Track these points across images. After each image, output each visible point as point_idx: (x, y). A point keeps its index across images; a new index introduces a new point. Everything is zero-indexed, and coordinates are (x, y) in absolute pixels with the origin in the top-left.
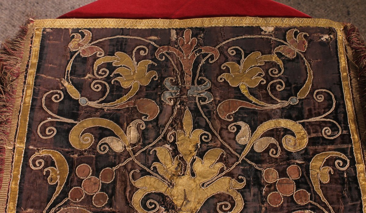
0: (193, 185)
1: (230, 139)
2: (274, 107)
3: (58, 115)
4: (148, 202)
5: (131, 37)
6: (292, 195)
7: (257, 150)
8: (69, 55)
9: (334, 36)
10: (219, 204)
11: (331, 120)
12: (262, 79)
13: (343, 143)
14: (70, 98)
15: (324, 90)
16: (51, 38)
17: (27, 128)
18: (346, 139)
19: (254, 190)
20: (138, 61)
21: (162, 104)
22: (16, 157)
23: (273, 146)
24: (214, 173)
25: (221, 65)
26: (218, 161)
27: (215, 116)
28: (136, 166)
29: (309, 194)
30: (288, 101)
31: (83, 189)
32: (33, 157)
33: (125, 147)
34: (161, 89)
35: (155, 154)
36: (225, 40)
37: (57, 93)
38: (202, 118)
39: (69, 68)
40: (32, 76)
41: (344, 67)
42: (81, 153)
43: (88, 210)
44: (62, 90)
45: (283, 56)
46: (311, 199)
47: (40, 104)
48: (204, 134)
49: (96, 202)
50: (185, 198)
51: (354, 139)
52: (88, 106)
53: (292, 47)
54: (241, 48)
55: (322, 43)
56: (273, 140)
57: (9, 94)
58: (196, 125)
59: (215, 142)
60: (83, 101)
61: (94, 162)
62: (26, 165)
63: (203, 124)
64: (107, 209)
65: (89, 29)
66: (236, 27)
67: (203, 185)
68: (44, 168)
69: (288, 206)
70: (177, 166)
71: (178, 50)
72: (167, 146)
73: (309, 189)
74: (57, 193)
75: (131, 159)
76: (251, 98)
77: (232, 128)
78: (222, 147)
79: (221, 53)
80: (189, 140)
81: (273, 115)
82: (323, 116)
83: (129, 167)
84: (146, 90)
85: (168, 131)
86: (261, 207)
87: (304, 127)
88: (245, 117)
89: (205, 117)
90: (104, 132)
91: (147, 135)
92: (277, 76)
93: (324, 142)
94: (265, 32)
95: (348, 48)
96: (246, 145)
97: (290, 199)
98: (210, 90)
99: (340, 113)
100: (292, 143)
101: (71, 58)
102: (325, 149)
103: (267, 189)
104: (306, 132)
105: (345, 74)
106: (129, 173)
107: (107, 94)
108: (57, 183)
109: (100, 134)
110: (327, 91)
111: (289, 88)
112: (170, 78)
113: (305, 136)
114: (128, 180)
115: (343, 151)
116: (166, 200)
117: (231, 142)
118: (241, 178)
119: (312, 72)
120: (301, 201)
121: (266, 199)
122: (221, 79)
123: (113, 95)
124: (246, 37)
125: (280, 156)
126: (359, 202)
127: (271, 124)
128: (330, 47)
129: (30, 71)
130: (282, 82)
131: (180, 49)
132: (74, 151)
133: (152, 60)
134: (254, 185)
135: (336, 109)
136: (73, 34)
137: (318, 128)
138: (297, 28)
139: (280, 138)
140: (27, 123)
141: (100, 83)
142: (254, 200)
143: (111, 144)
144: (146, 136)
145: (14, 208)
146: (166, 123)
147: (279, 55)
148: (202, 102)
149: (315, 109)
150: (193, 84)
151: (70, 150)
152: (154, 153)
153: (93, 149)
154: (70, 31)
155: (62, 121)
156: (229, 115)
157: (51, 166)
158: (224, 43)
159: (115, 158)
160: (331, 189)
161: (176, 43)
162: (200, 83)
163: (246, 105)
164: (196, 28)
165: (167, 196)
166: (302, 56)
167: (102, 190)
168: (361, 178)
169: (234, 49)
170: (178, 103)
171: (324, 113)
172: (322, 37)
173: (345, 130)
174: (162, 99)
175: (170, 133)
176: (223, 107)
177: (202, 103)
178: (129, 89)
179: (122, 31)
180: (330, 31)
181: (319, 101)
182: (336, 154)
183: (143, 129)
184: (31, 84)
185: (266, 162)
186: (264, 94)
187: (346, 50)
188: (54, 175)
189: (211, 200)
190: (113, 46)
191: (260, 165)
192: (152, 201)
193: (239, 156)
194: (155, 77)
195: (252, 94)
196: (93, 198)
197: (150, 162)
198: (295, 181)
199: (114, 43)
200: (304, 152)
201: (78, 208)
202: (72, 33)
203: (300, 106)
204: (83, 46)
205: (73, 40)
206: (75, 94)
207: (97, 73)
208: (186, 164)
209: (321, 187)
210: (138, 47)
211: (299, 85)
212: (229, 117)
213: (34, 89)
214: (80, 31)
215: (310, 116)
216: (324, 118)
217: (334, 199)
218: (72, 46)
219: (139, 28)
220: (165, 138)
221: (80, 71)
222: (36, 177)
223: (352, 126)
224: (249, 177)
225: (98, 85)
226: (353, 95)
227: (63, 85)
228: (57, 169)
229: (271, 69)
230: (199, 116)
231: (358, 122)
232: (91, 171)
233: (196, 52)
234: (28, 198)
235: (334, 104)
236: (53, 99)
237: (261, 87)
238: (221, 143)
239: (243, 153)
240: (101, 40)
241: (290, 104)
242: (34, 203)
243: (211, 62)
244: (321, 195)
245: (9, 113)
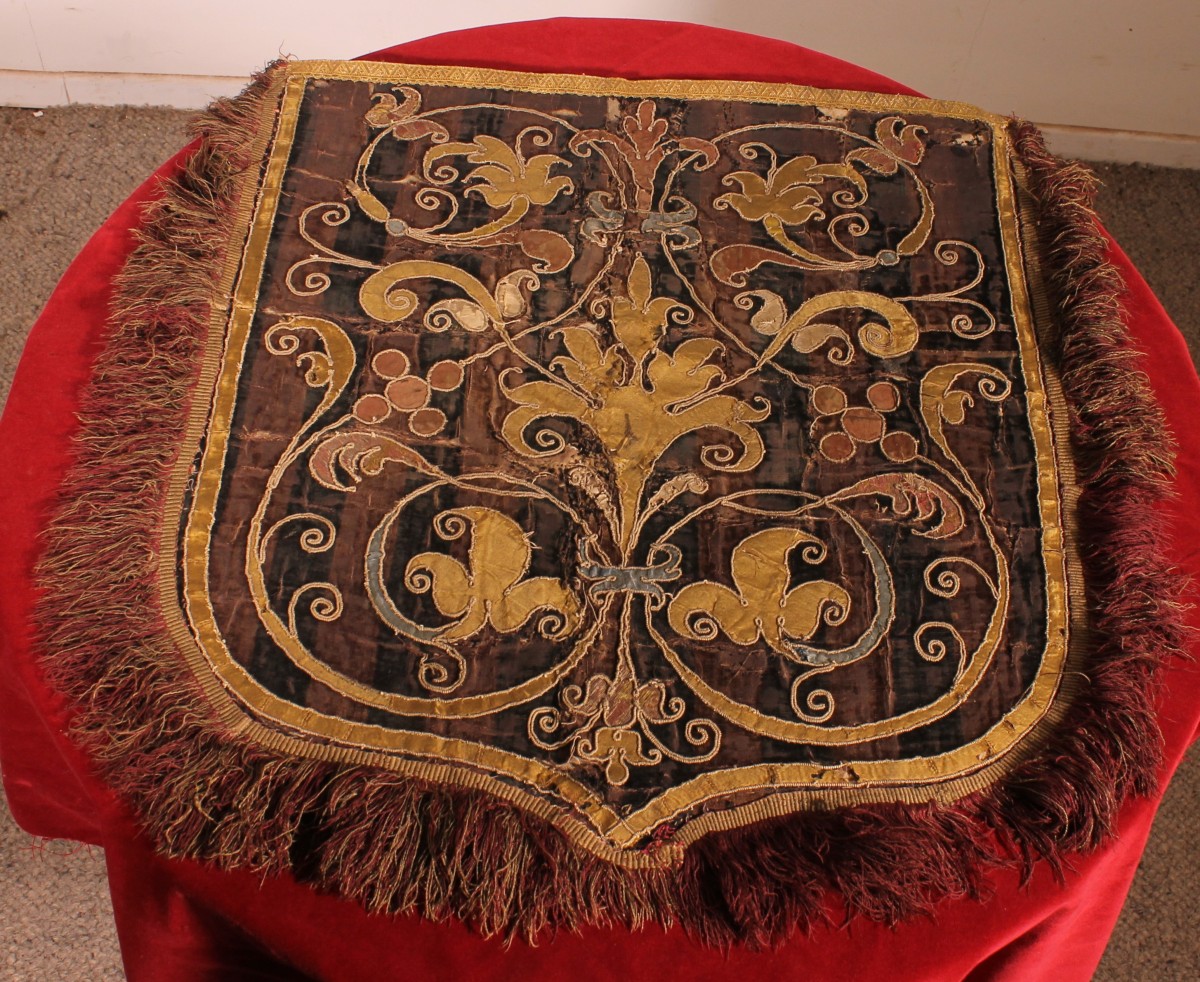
0: (648, 407)
1: (736, 321)
2: (842, 267)
3: (335, 250)
4: (541, 433)
5: (515, 109)
6: (878, 442)
7: (798, 346)
8: (366, 135)
9: (986, 137)
10: (706, 449)
11: (973, 303)
12: (818, 211)
13: (999, 348)
14: (366, 219)
15: (958, 243)
16: (326, 99)
17: (262, 272)
18: (1005, 340)
19: (789, 426)
20: (528, 155)
21: (580, 242)
22: (233, 326)
23: (837, 342)
24: (697, 387)
25: (722, 177)
26: (707, 362)
27: (703, 274)
28: (515, 362)
29: (917, 442)
30: (874, 256)
31: (387, 400)
32: (273, 329)
33: (491, 323)
34: (581, 212)
35: (561, 341)
36: (733, 129)
37: (335, 208)
38: (673, 278)
39: (365, 160)
40: (278, 171)
41: (1005, 200)
42: (387, 328)
43: (399, 441)
44: (347, 203)
45: (867, 168)
46: (920, 452)
47: (293, 227)
48: (678, 309)
49: (417, 425)
50: (628, 433)
51: (1023, 342)
52: (405, 237)
53: (889, 154)
54: (771, 147)
55: (958, 151)
56: (837, 331)
57: (224, 201)
58: (660, 290)
59: (701, 325)
60: (396, 227)
61: (416, 347)
62: (257, 343)
63: (677, 290)
64: (442, 442)
65: (416, 87)
66: (761, 104)
67: (670, 409)
68: (298, 353)
69: (866, 464)
70: (610, 366)
71: (621, 141)
72: (589, 325)
73: (916, 433)
74: (327, 403)
75: (503, 345)
76: (790, 245)
77: (743, 302)
78: (719, 336)
79: (723, 153)
80: (640, 316)
81: (838, 283)
82: (956, 293)
83: (499, 361)
84: (545, 214)
85: (591, 297)
86: (803, 463)
87: (910, 310)
88: (775, 282)
89: (679, 274)
90: (442, 290)
91: (544, 302)
92: (851, 207)
93: (956, 343)
94: (828, 118)
95: (1018, 165)
96: (774, 336)
97: (872, 449)
98: (694, 223)
99: (993, 289)
100: (881, 339)
101: (371, 140)
102: (956, 357)
103: (821, 426)
104: (914, 320)
105: (1008, 214)
106: (498, 373)
107: (451, 217)
108: (328, 384)
109: (433, 292)
110: (966, 245)
111: (878, 233)
112: (602, 193)
113: (912, 328)
114: (495, 387)
115: (999, 364)
116: (581, 432)
117: (739, 327)
118: (761, 402)
119: (932, 204)
120: (898, 455)
121: (817, 445)
122: (721, 204)
123: (466, 219)
124: (782, 125)
125: (852, 363)
126: (1029, 465)
127: (833, 300)
128: (975, 160)
129: (272, 160)
130: (864, 218)
131: (628, 140)
132: (369, 322)
133: (562, 156)
134: (790, 417)
135: (985, 282)
136: (378, 95)
137: (943, 315)
138: (901, 115)
139: (854, 327)
140: (263, 263)
141: (437, 195)
142: (789, 447)
143: (458, 314)
144: (542, 304)
145: (225, 425)
146: (589, 281)
147: (859, 166)
148: (675, 243)
149: (936, 278)
150: (655, 207)
151: (360, 320)
152: (559, 338)
153: (416, 320)
154: (372, 89)
155: (344, 263)
156: (738, 276)
157: (315, 350)
158: (731, 133)
159: (466, 343)
160: (967, 435)
161: (619, 127)
162: (671, 207)
163: (779, 258)
164: (667, 100)
165: (584, 426)
166: (912, 172)
167: (433, 404)
168: (1036, 419)
169: (753, 147)
170: (618, 244)
171: (958, 287)
172: (959, 137)
173: (1004, 322)
174: (582, 232)
175: (598, 301)
176: (724, 259)
177: (675, 248)
178: (504, 211)
179: (495, 95)
180: (977, 127)
181: (946, 263)
182: (982, 368)
183: (535, 289)
184: (275, 186)
185: (821, 373)
186: (821, 239)
187: (1012, 168)
188: (321, 369)
189: (688, 439)
190: (472, 122)
191: (805, 378)
192: (550, 433)
193: (756, 356)
194: (567, 189)
195: (791, 237)
196: (411, 418)
197: (548, 354)
198: (886, 415)
199: (474, 118)
200: (907, 359)
201: (374, 435)
202: (375, 92)
203: (902, 269)
204: (399, 118)
205: (377, 106)
206: (375, 210)
207: (432, 174)
208: (631, 363)
209: (944, 431)
210: (529, 129)
211: (902, 229)
212: (737, 279)
213: (282, 197)
214: (394, 89)
215: (925, 289)
216: (956, 296)
217: (974, 455)
218: (373, 117)
219: (535, 91)
220: (584, 310)
221: (390, 166)
222: (279, 370)
223: (1020, 318)
224: (778, 399)
225: (432, 198)
226: (1024, 255)
227: (349, 193)
228: (328, 357)
229: (838, 193)
230: (666, 272)
231: (1033, 310)
232: (408, 364)
233: (665, 148)
234: (260, 410)
235: (981, 271)
236: (325, 218)
237: (812, 225)
238: (717, 328)
239: (766, 351)
240: (442, 111)
241: (879, 265)
242: (272, 421)
243: (700, 169)
244: (944, 447)
245: (223, 237)
